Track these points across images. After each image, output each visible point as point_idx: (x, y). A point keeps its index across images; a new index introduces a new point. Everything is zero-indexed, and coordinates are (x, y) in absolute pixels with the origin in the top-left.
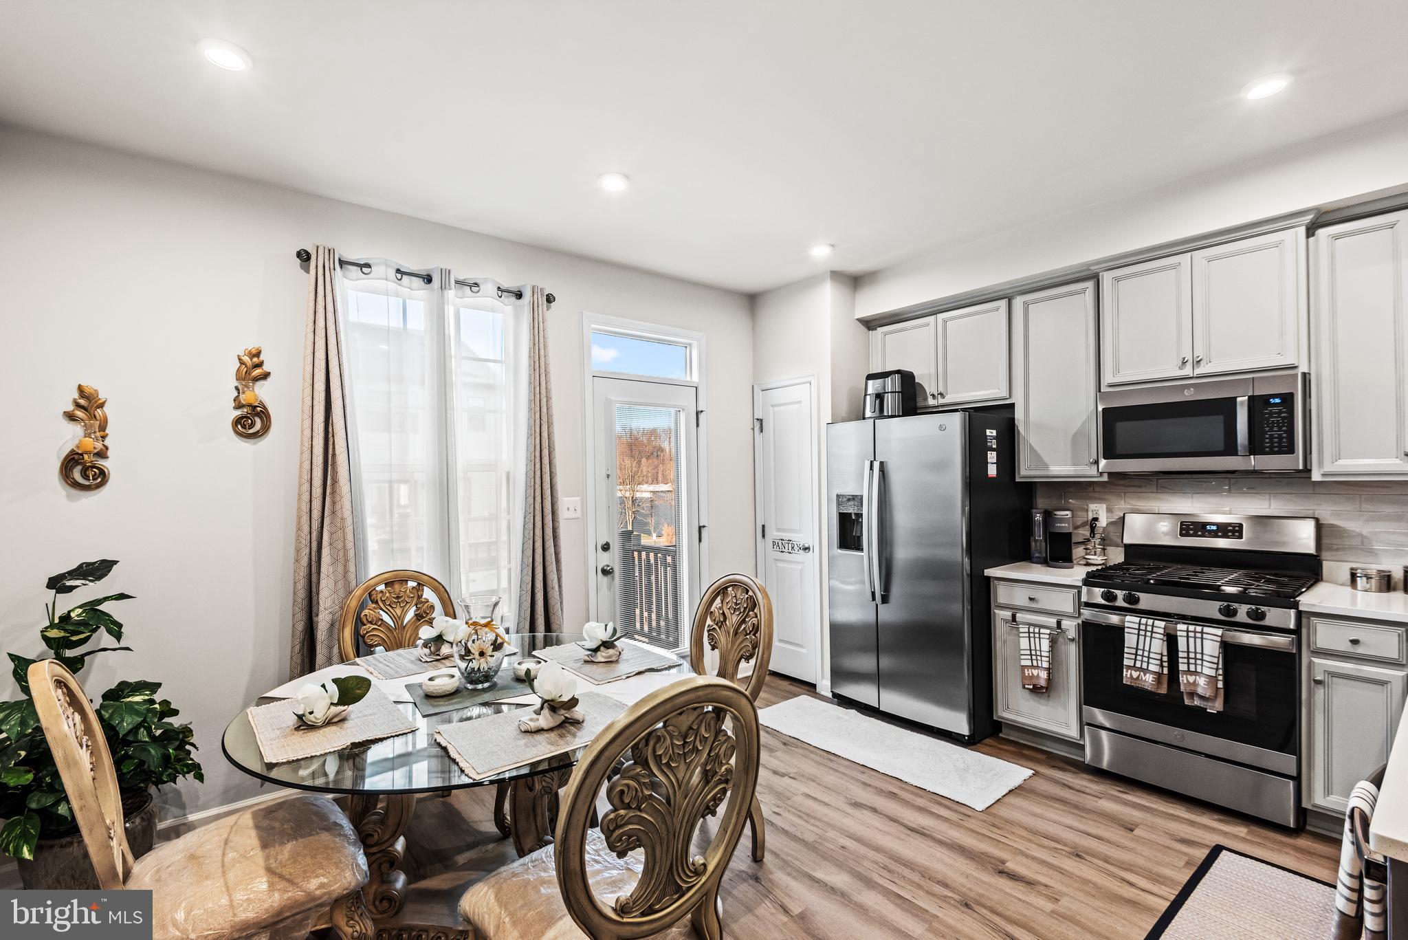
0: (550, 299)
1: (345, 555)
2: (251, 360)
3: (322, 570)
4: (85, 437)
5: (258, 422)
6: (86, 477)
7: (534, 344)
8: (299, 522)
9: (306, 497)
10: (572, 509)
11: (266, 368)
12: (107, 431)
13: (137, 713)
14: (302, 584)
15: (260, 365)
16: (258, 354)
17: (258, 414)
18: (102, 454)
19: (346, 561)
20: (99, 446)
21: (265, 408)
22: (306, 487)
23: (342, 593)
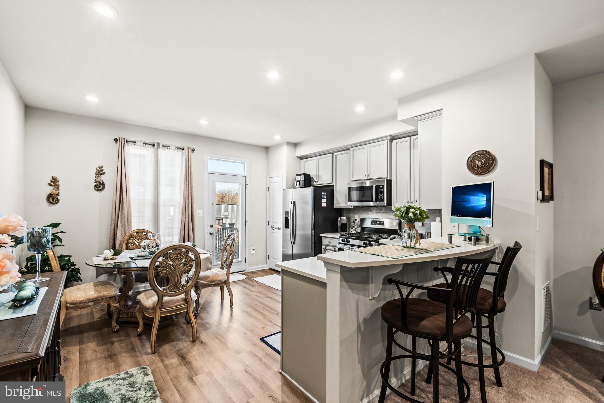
0: (193, 150)
1: (125, 224)
2: (100, 169)
3: (118, 228)
4: (53, 190)
5: (101, 186)
6: (53, 201)
7: (187, 164)
8: (112, 215)
9: (114, 208)
10: (200, 214)
11: (104, 171)
12: (59, 188)
13: (66, 261)
14: (112, 232)
15: (102, 170)
16: (102, 167)
17: (101, 184)
18: (58, 195)
19: (125, 226)
20: (57, 192)
21: (103, 182)
22: (114, 205)
23: (123, 235)
